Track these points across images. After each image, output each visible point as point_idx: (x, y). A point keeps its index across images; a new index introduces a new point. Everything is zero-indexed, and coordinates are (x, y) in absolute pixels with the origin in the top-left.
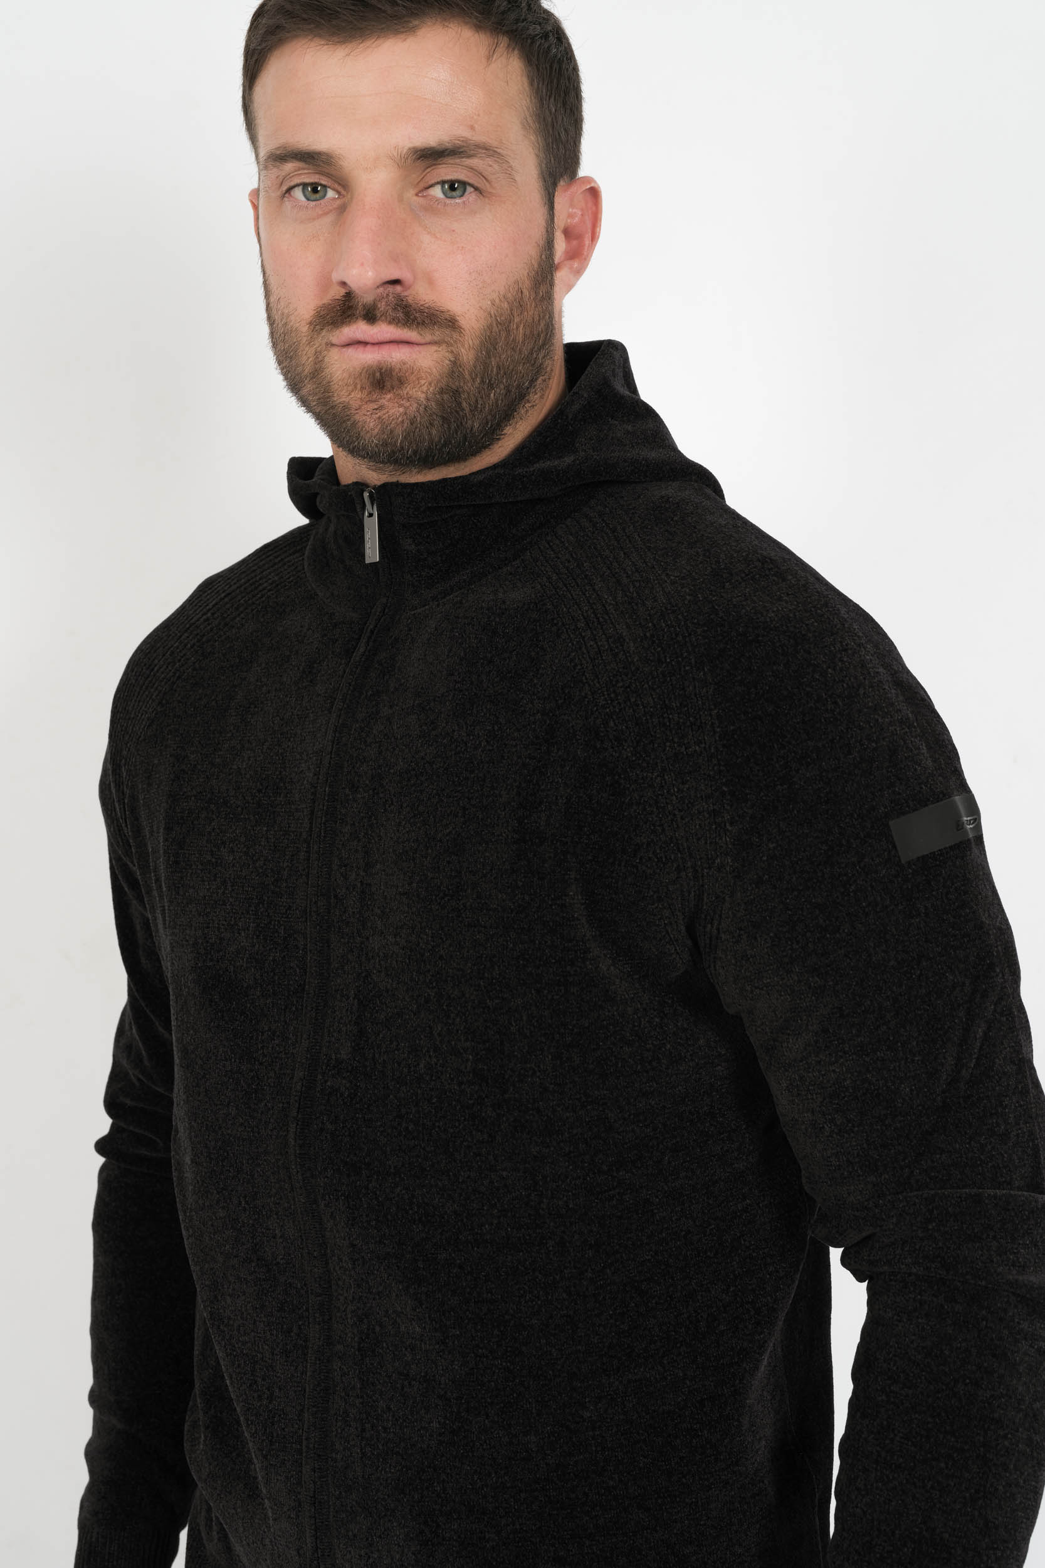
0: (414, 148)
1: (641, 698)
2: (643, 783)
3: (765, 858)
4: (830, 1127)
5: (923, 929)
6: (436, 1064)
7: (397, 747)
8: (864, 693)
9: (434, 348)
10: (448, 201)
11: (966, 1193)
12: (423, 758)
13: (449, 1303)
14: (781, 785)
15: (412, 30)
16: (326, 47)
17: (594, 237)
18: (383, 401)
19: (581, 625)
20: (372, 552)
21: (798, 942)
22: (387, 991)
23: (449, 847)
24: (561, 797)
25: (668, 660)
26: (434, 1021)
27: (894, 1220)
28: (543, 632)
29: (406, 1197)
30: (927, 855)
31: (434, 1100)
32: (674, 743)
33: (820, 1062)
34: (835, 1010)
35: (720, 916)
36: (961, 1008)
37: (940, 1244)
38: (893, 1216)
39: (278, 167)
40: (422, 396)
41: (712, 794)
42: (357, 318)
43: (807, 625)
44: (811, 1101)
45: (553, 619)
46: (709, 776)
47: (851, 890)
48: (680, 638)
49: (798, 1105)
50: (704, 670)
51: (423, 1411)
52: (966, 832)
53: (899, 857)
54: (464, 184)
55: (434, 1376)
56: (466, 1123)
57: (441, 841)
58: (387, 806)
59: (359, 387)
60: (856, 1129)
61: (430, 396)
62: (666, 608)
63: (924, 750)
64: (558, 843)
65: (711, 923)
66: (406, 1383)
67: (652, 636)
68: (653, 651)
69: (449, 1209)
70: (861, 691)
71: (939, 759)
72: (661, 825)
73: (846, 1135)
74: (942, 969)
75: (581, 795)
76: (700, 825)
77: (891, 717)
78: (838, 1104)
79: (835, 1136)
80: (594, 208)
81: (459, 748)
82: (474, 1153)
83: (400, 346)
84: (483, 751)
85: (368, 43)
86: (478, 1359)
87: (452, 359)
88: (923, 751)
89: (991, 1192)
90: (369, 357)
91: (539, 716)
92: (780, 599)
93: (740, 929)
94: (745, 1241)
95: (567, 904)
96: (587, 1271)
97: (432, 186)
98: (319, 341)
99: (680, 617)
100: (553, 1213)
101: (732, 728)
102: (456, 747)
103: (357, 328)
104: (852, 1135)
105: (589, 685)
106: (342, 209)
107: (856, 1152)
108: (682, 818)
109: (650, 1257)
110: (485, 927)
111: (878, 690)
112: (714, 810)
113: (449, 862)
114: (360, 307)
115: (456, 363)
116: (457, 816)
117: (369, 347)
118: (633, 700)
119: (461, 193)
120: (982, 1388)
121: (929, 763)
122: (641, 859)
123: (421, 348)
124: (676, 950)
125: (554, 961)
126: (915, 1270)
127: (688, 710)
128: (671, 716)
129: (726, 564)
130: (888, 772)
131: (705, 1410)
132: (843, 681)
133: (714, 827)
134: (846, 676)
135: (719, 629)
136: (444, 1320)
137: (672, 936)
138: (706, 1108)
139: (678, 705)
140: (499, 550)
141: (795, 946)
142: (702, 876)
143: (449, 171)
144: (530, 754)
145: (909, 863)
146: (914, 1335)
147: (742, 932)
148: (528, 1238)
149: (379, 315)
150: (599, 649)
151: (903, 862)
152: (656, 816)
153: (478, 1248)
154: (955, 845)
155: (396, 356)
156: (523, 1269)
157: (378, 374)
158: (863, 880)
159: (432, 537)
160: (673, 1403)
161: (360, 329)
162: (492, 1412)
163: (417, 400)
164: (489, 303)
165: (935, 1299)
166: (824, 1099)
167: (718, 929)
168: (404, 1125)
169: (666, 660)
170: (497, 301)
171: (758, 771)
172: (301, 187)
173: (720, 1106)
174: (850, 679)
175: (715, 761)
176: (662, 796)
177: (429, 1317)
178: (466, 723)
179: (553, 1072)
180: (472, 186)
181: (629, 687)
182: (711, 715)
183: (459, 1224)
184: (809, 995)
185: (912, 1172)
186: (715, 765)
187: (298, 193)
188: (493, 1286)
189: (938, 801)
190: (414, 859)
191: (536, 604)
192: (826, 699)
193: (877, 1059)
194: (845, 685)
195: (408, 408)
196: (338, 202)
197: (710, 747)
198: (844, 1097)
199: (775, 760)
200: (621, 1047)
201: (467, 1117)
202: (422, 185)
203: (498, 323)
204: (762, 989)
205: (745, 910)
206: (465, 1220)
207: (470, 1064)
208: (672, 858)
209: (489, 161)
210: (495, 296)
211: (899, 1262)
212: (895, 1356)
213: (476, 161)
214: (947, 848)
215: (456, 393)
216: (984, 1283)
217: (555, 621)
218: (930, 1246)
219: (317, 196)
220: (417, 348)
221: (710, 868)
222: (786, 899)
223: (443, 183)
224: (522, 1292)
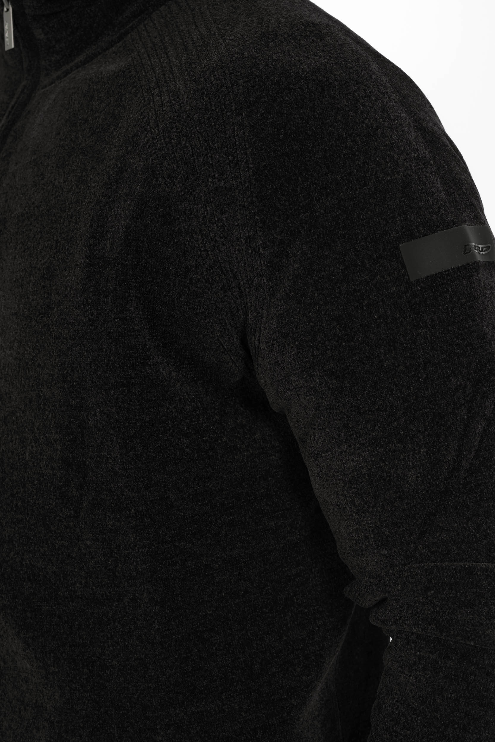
1: (190, 141)
2: (191, 214)
3: (291, 277)
4: (351, 508)
5: (429, 339)
6: (36, 453)
7: (18, 195)
8: (382, 133)
11: (461, 566)
12: (33, 203)
13: (50, 646)
14: (304, 213)
19: (153, 85)
20: (10, 42)
21: (318, 350)
22: (6, 394)
23: (44, 273)
24: (122, 226)
25: (213, 108)
26: (35, 417)
27: (399, 587)
28: (125, 94)
29: (17, 560)
30: (436, 275)
31: (36, 482)
32: (215, 178)
33: (341, 453)
34: (353, 409)
35: (260, 329)
36: (463, 407)
37: (438, 609)
38: (398, 584)
41: (247, 222)
43: (335, 75)
44: (336, 485)
45: (134, 83)
46: (244, 206)
47: (364, 304)
48: (224, 89)
49: (327, 488)
50: (242, 114)
51: (35, 731)
52: (473, 255)
53: (408, 276)
55: (42, 703)
56: (57, 501)
57: (39, 269)
58: (8, 244)
60: (371, 509)
62: (217, 65)
63: (439, 185)
64: (120, 266)
65: (255, 336)
66: (22, 708)
67: (203, 88)
68: (202, 101)
69: (50, 569)
70: (379, 131)
71: (454, 193)
72: (205, 250)
73: (363, 515)
74: (447, 373)
75: (138, 224)
76: (239, 250)
77: (407, 154)
78: (356, 488)
79: (354, 515)
81: (57, 193)
82: (64, 526)
84: (73, 194)
86: (72, 691)
88: (437, 185)
89: (484, 565)
91: (113, 162)
92: (315, 54)
93: (274, 339)
94: (297, 599)
95: (128, 318)
96: (154, 622)
99: (227, 71)
100: (127, 575)
101: (263, 164)
102: (56, 192)
104: (368, 514)
105: (152, 133)
107: (371, 529)
108: (223, 245)
109: (211, 612)
110: (66, 339)
111: (397, 131)
112: (249, 236)
113: (44, 286)
116: (51, 248)
118: (183, 143)
120: (469, 732)
121: (443, 195)
122: (191, 280)
124: (231, 359)
125: (118, 366)
126: (415, 630)
127: (227, 150)
128: (213, 156)
129: (274, 28)
130: (400, 202)
131: (257, 736)
132: (363, 122)
133: (250, 251)
134: (366, 118)
135: (257, 80)
136: (46, 660)
137: (225, 347)
138: (262, 491)
139: (220, 146)
140: (109, 35)
141: (316, 353)
142: (246, 295)
144: (103, 193)
145: (418, 281)
146: (413, 685)
147: (275, 342)
148: (108, 594)
150: (162, 102)
151: (412, 280)
152: (201, 243)
153: (73, 602)
154: (461, 266)
156: (106, 620)
158: (375, 296)
159: (56, 26)
160: (231, 730)
162: (84, 734)
165: (431, 655)
166: (346, 484)
167: (259, 340)
168: (15, 502)
169: (211, 108)
171: (285, 201)
173: (276, 490)
174: (370, 121)
175: (248, 194)
176: (205, 225)
177: (36, 656)
178: (64, 172)
179: (121, 459)
181: (181, 132)
182: (246, 154)
183: (58, 582)
184: (330, 396)
185: (417, 547)
186: (249, 197)
188: (84, 633)
189: (448, 228)
190: (22, 286)
191: (123, 72)
192: (346, 138)
193: (389, 450)
194: (364, 126)
197: (244, 181)
198: (361, 483)
199: (299, 191)
200: (179, 439)
201: (58, 496)
204: (292, 390)
205: (277, 323)
206: (62, 579)
207: (59, 453)
208: (217, 279)
211: (403, 623)
212: (397, 701)
214: (454, 269)
216: (472, 643)
217: (135, 84)
218: (429, 610)
221: (250, 287)
222: (309, 313)
224: (105, 638)
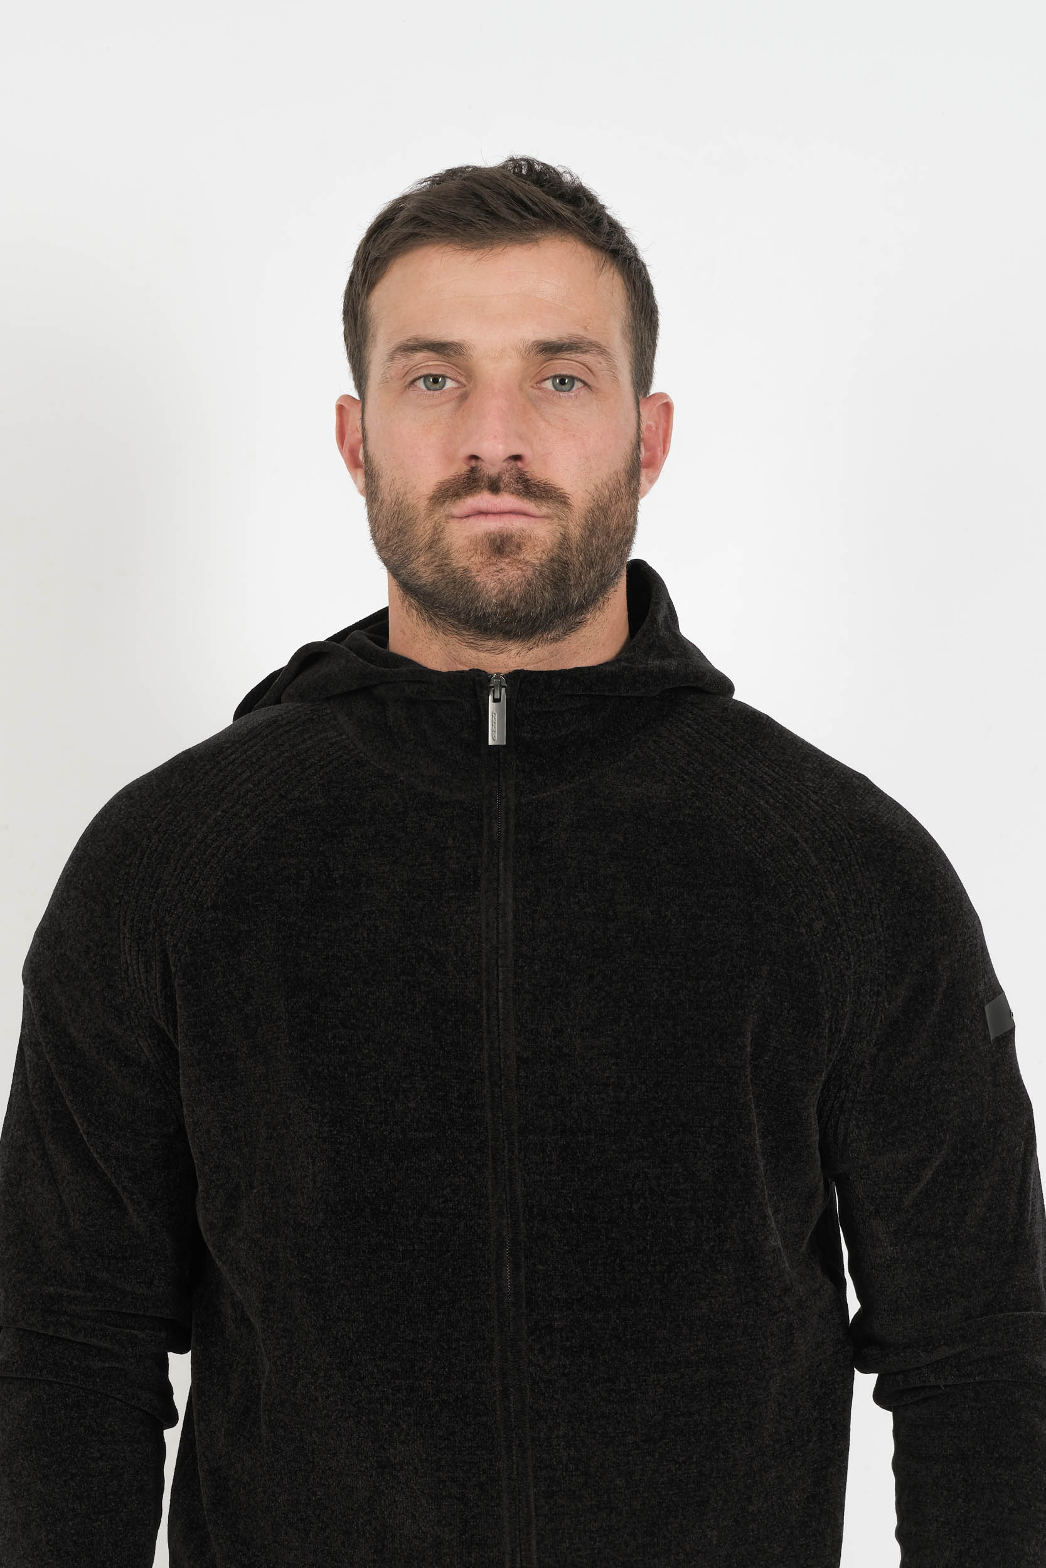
0: (538, 341)
9: (547, 521)
10: (558, 393)
15: (536, 241)
16: (461, 252)
17: (665, 451)
18: (503, 565)
20: (500, 737)
39: (407, 357)
40: (537, 562)
42: (482, 489)
53: (990, 1036)
54: (573, 379)
59: (479, 552)
61: (543, 562)
80: (665, 424)
83: (519, 516)
85: (498, 250)
87: (563, 533)
90: (492, 525)
97: (545, 380)
98: (440, 514)
103: (482, 499)
106: (464, 397)
114: (485, 479)
115: (565, 538)
117: (489, 515)
119: (570, 387)
123: (536, 520)
130: (982, 965)
143: (564, 365)
145: (993, 1042)
149: (503, 486)
151: (992, 1040)
155: (516, 524)
157: (499, 540)
161: (483, 500)
163: (534, 565)
164: (593, 487)
170: (600, 486)
172: (422, 379)
180: (581, 381)
187: (421, 384)
195: (525, 571)
196: (458, 392)
202: (538, 378)
203: (600, 508)
209: (600, 358)
210: (598, 482)
213: (589, 356)
215: (565, 564)
219: (437, 386)
220: (533, 519)
223: (555, 377)
